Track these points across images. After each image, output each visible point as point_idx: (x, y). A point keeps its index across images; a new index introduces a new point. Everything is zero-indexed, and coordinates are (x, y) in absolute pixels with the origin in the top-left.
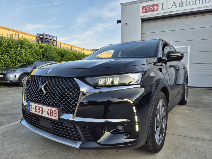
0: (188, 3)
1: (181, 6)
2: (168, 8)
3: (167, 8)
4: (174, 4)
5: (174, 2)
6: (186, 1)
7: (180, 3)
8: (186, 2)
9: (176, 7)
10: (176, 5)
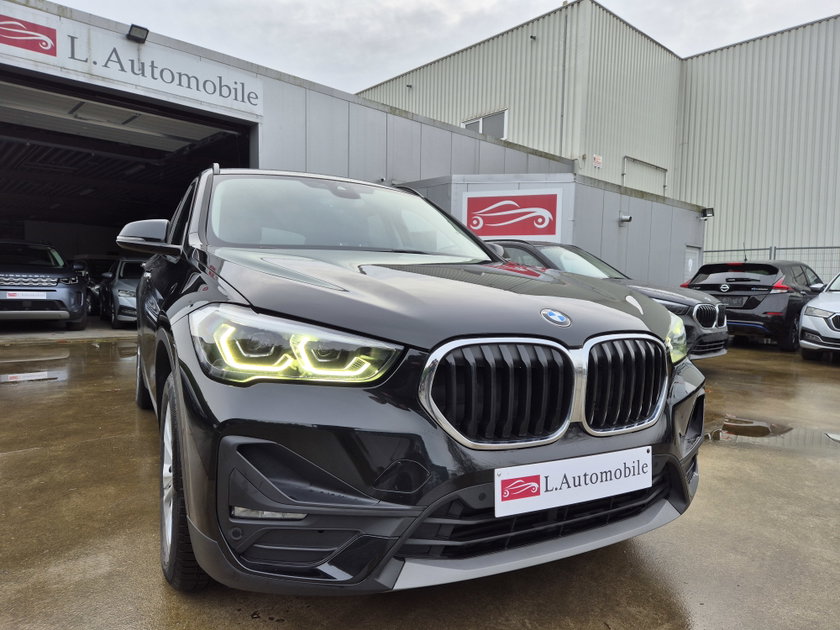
0: (157, 73)
1: (136, 71)
2: (95, 63)
3: (90, 62)
4: (114, 58)
5: (115, 50)
6: (153, 62)
7: (132, 61)
8: (153, 66)
9: (123, 70)
10: (119, 62)
